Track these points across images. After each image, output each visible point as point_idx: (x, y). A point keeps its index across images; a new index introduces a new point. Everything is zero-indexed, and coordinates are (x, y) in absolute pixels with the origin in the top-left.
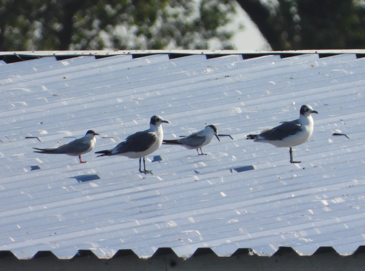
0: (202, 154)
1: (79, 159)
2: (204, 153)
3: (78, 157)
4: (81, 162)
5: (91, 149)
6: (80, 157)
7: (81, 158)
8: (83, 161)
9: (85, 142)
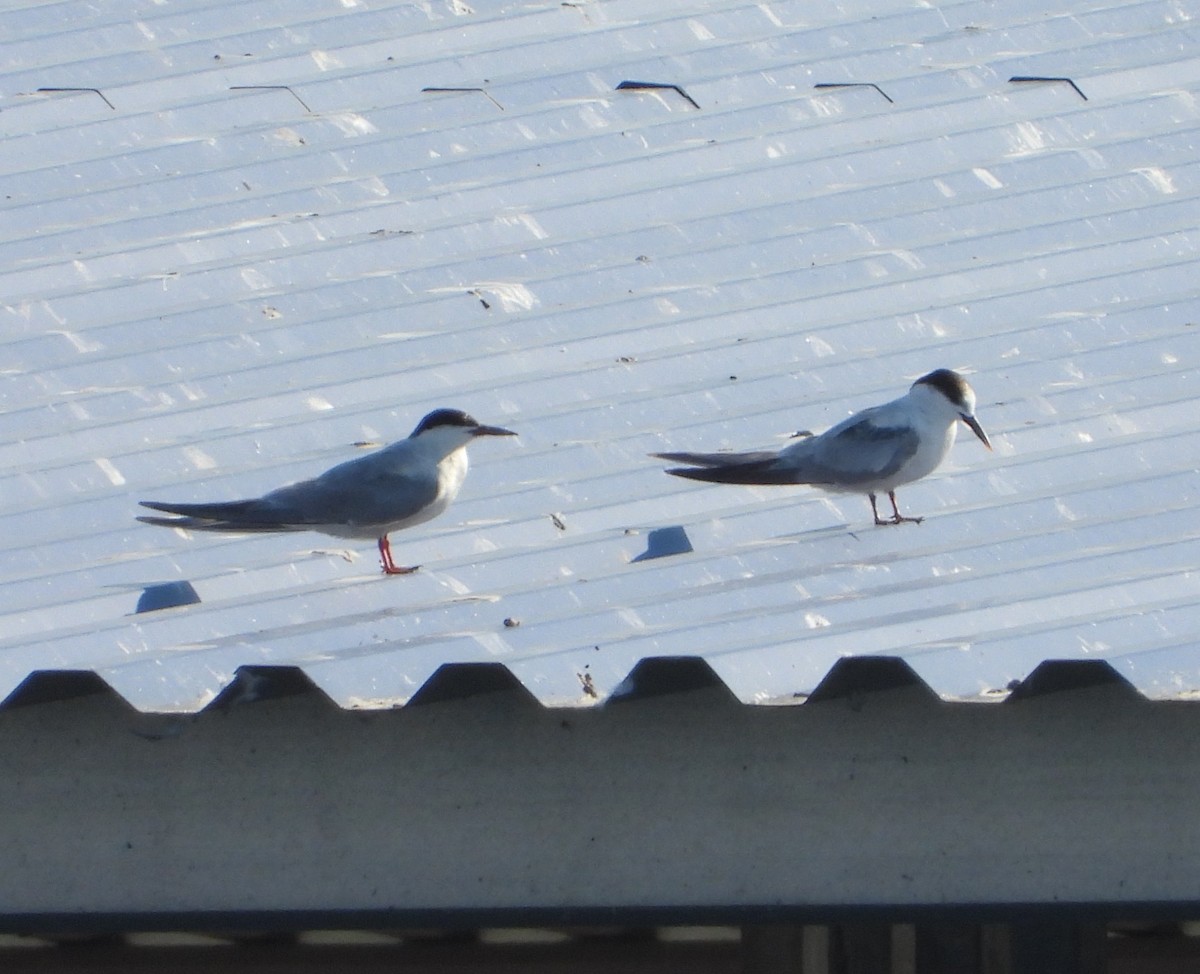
0: (898, 520)
1: (377, 553)
2: (904, 516)
3: (375, 542)
4: (390, 570)
5: (443, 505)
6: (384, 545)
7: (391, 548)
8: (398, 563)
9: (407, 471)
